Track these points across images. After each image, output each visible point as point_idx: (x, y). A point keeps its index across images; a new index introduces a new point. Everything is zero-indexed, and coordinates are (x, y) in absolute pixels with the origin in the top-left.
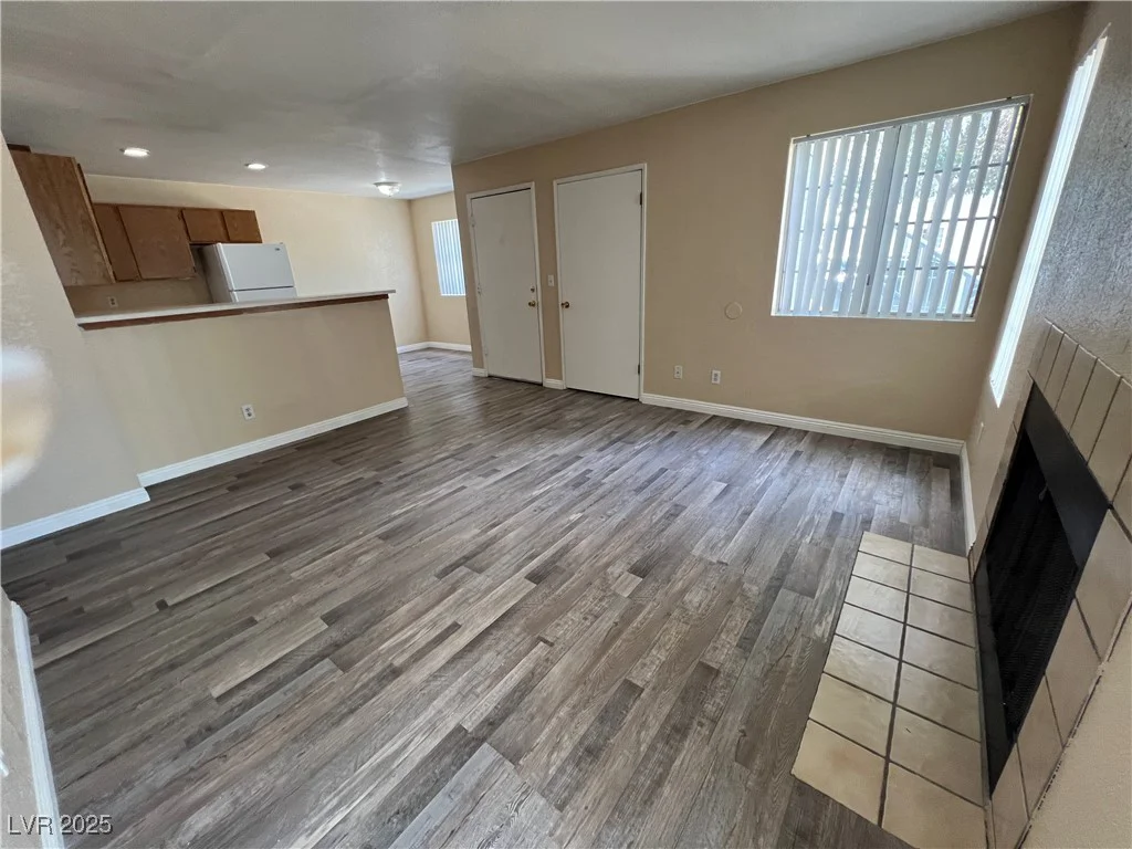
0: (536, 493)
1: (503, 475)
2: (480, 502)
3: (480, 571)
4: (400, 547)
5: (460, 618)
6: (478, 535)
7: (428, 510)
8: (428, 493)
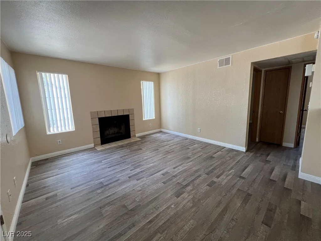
0: (152, 164)
1: (161, 172)
2: (168, 163)
3: (167, 151)
4: (184, 156)
5: (169, 147)
6: (168, 156)
7: (182, 163)
8: (185, 168)
